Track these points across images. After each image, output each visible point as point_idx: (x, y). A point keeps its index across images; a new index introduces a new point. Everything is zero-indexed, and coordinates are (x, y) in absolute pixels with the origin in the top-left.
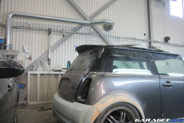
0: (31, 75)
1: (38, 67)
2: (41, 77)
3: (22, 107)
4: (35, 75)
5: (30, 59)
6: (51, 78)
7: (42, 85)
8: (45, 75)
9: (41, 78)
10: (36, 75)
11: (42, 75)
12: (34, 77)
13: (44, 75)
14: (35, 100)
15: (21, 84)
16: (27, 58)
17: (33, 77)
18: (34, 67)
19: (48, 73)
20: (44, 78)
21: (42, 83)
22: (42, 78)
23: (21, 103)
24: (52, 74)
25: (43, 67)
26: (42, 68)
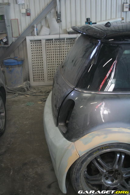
0: (32, 42)
1: (42, 27)
2: (48, 44)
3: (21, 93)
4: (38, 42)
5: (28, 14)
6: (63, 45)
7: (50, 56)
8: (54, 41)
9: (48, 46)
10: (40, 42)
11: (48, 41)
12: (37, 44)
13: (52, 41)
14: (41, 79)
15: (16, 60)
16: (23, 13)
17: (35, 44)
18: (35, 29)
19: (57, 37)
20: (52, 46)
21: (50, 53)
22: (50, 46)
23: (19, 86)
24: (64, 39)
25: (49, 27)
26: (48, 29)
